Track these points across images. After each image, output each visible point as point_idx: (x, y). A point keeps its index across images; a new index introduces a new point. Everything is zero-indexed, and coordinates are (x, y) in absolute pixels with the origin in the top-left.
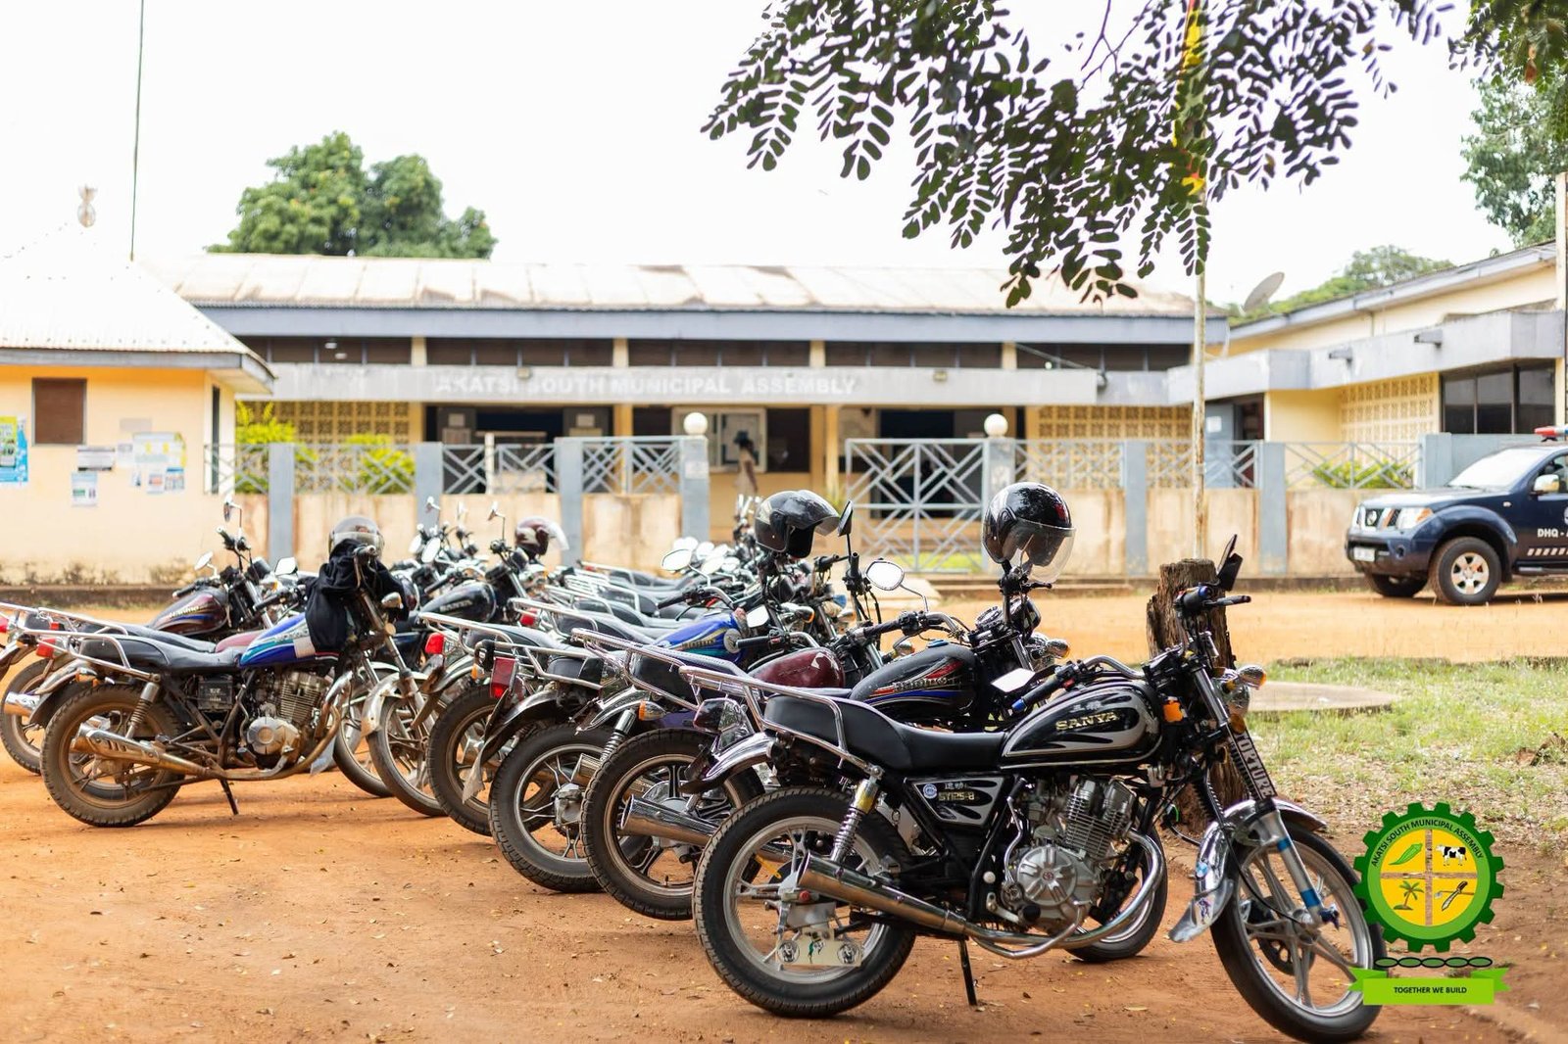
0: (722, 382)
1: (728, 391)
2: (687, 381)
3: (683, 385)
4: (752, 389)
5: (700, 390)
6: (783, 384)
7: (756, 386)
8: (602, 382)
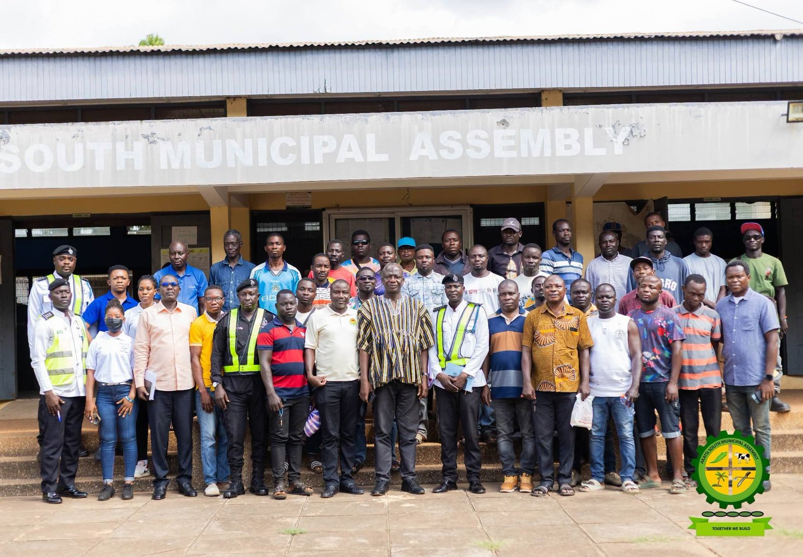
0: (371, 139)
1: (384, 157)
2: (305, 141)
3: (297, 150)
4: (430, 152)
5: (330, 157)
6: (490, 141)
7: (438, 146)
8: (140, 145)
